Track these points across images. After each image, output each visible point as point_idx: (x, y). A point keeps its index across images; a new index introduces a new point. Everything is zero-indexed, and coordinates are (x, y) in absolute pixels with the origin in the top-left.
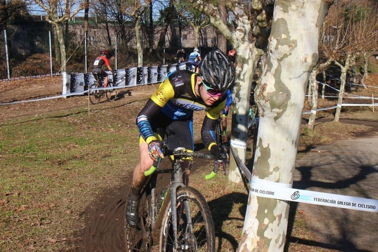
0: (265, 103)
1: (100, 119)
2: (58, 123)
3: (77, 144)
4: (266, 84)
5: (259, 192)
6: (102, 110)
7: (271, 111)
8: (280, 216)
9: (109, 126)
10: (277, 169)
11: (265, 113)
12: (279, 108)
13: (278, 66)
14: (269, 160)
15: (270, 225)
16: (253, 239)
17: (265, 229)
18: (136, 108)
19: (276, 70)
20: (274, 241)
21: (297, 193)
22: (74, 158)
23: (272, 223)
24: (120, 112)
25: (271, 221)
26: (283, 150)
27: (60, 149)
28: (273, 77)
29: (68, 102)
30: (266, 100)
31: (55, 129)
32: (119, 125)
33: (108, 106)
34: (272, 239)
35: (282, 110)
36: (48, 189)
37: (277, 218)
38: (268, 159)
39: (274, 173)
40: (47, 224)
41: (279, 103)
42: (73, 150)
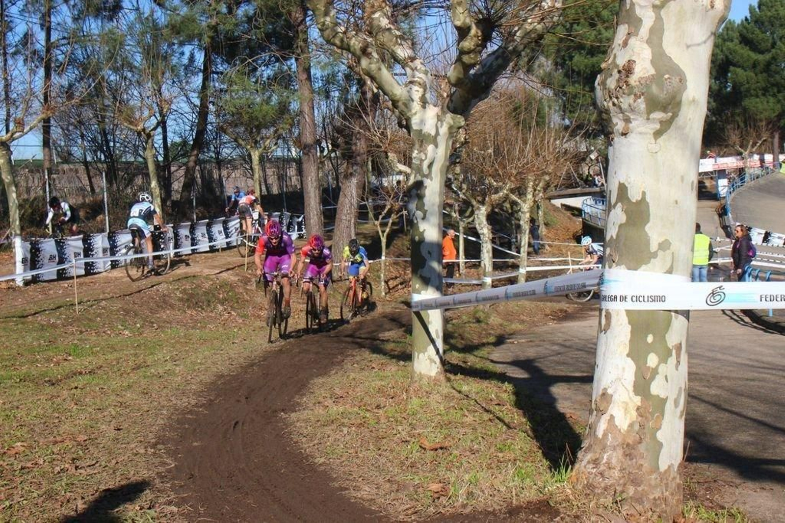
0: (635, 101)
1: (99, 315)
2: (20, 326)
3: (70, 355)
4: (634, 62)
5: (629, 299)
6: (99, 301)
7: (648, 119)
8: (679, 347)
9: (120, 327)
10: (664, 246)
11: (631, 125)
12: (664, 109)
13: (655, 21)
14: (648, 228)
15: (662, 368)
16: (627, 404)
17: (653, 378)
18: (164, 295)
19: (652, 31)
20: (673, 403)
21: (718, 290)
22: (75, 374)
23: (666, 363)
24: (134, 303)
25: (664, 360)
26: (676, 202)
27: (39, 365)
28: (646, 46)
29: (28, 294)
30: (635, 95)
31: (15, 336)
32: (138, 325)
33: (109, 294)
34: (667, 397)
35: (670, 114)
36: (57, 415)
37: (674, 352)
38: (645, 225)
39: (660, 253)
40: (89, 466)
41: (665, 99)
42: (66, 363)
